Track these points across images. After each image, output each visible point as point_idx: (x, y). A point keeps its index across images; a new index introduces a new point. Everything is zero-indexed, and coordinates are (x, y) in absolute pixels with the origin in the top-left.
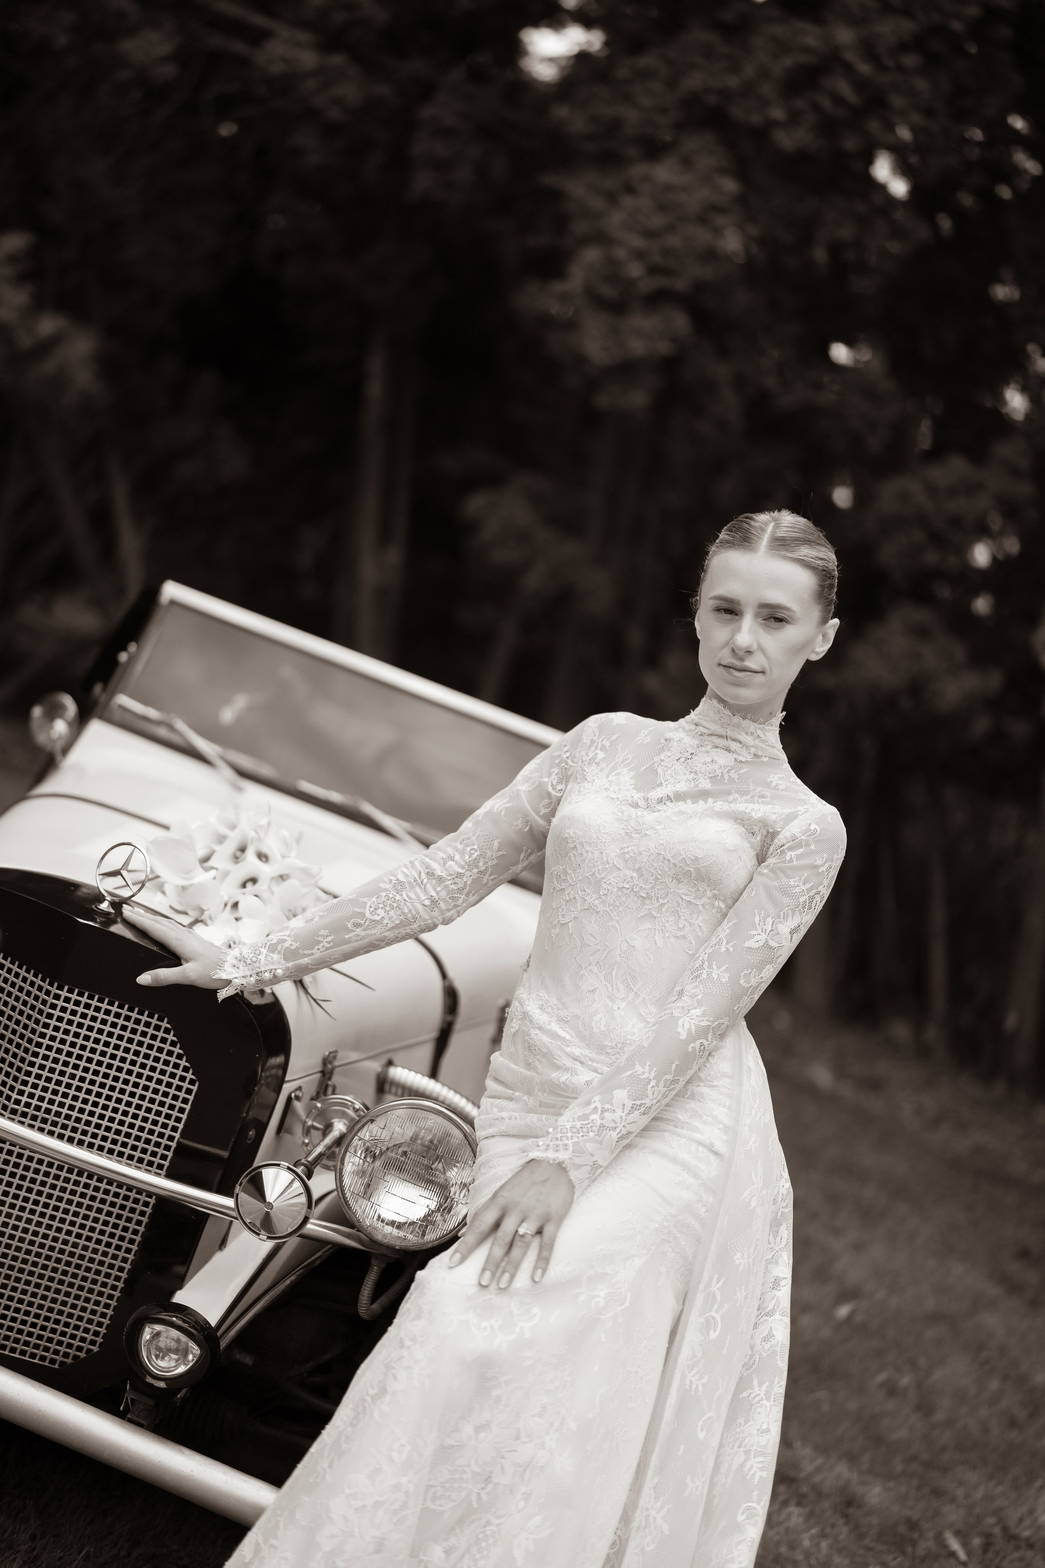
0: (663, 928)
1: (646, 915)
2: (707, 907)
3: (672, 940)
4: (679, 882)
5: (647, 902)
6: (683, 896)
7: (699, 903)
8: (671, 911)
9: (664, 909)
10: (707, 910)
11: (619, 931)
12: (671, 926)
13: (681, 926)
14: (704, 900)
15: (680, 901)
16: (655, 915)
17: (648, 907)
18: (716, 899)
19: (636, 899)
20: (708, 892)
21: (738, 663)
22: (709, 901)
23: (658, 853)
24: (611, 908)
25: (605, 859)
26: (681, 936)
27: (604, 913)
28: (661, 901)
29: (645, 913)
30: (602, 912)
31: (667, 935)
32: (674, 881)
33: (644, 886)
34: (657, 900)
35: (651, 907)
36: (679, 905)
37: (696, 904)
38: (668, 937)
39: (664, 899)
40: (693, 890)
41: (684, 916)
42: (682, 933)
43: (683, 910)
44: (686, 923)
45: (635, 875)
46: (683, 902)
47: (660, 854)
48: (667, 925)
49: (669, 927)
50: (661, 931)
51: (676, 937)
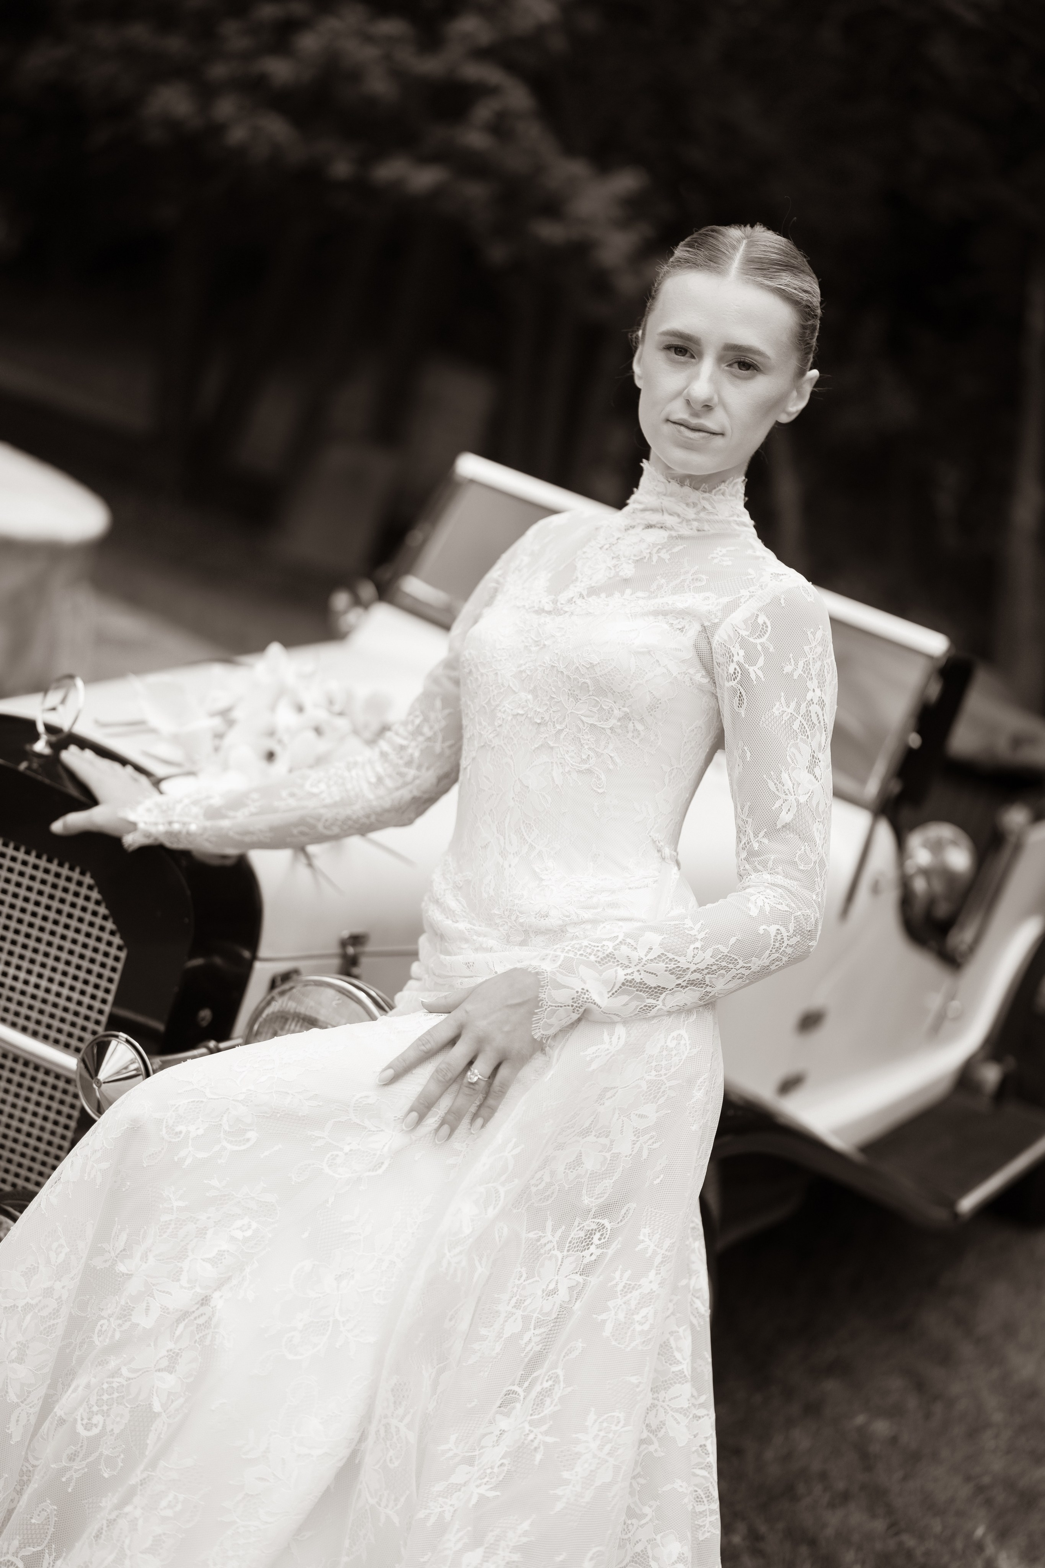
0: (563, 761)
1: (542, 745)
2: (619, 731)
3: (575, 775)
4: (577, 700)
5: (542, 729)
6: (583, 718)
7: (607, 725)
9: (562, 736)
10: (619, 735)
11: (513, 769)
12: (572, 757)
13: (584, 757)
14: (613, 722)
15: (581, 726)
16: (552, 745)
17: (544, 735)
18: (630, 720)
20: (616, 712)
21: (694, 421)
22: (619, 724)
23: (552, 666)
24: (506, 741)
26: (585, 769)
28: (559, 727)
29: (540, 743)
30: (497, 748)
31: (567, 769)
32: (571, 699)
34: (554, 725)
35: (547, 735)
36: (579, 730)
37: (603, 728)
38: (569, 771)
39: (561, 723)
40: (595, 710)
41: (587, 744)
42: (587, 766)
43: (586, 737)
44: (590, 753)
46: (584, 726)
47: (554, 666)
48: (567, 757)
49: (569, 759)
50: (559, 765)
51: (579, 772)
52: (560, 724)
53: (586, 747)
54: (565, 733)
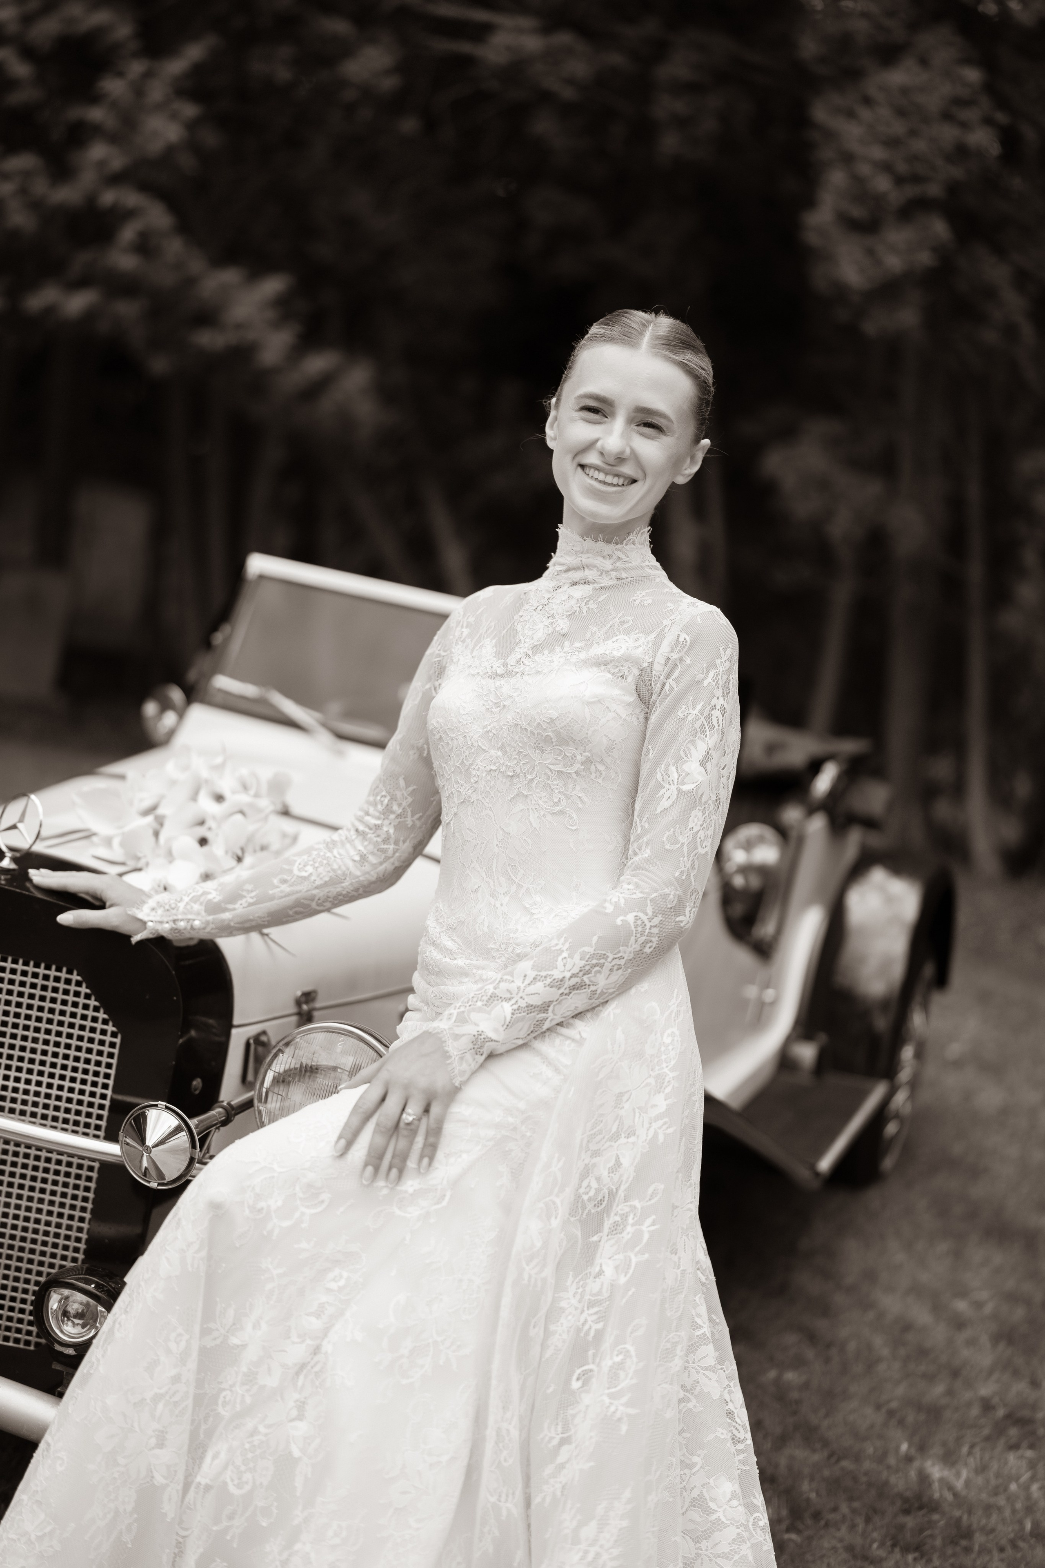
0: (537, 806)
1: (517, 795)
2: (583, 773)
3: (549, 817)
4: (543, 751)
5: (515, 780)
6: (550, 766)
7: (572, 770)
8: (541, 786)
9: (534, 785)
10: (584, 777)
11: (493, 819)
12: (545, 802)
13: (556, 800)
14: (577, 766)
15: (549, 773)
16: (526, 794)
17: (517, 786)
19: (504, 780)
20: (578, 757)
22: (583, 767)
23: (516, 724)
24: (483, 795)
25: (469, 743)
26: (558, 811)
27: (477, 803)
28: (529, 777)
29: (515, 793)
30: (475, 802)
31: (542, 813)
32: (537, 751)
33: (509, 764)
34: (525, 776)
35: (520, 786)
36: (548, 777)
37: (569, 773)
38: (544, 815)
40: (559, 758)
41: (557, 789)
42: (559, 808)
43: (555, 783)
44: (560, 796)
45: (500, 753)
46: (552, 773)
47: (518, 725)
48: (540, 802)
49: (542, 803)
50: (535, 811)
51: (553, 814)
52: (531, 774)
53: (556, 791)
54: (536, 782)
